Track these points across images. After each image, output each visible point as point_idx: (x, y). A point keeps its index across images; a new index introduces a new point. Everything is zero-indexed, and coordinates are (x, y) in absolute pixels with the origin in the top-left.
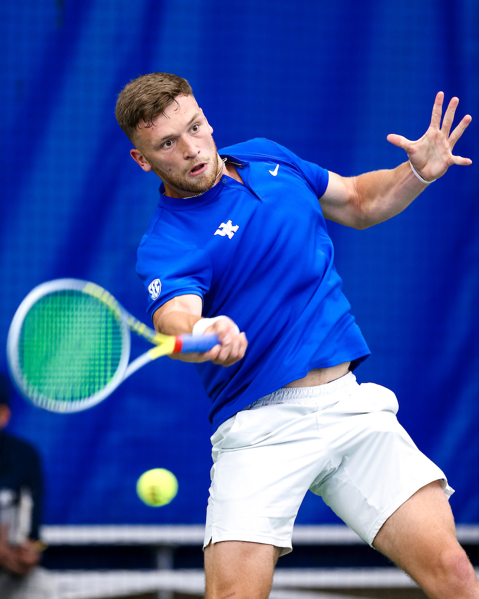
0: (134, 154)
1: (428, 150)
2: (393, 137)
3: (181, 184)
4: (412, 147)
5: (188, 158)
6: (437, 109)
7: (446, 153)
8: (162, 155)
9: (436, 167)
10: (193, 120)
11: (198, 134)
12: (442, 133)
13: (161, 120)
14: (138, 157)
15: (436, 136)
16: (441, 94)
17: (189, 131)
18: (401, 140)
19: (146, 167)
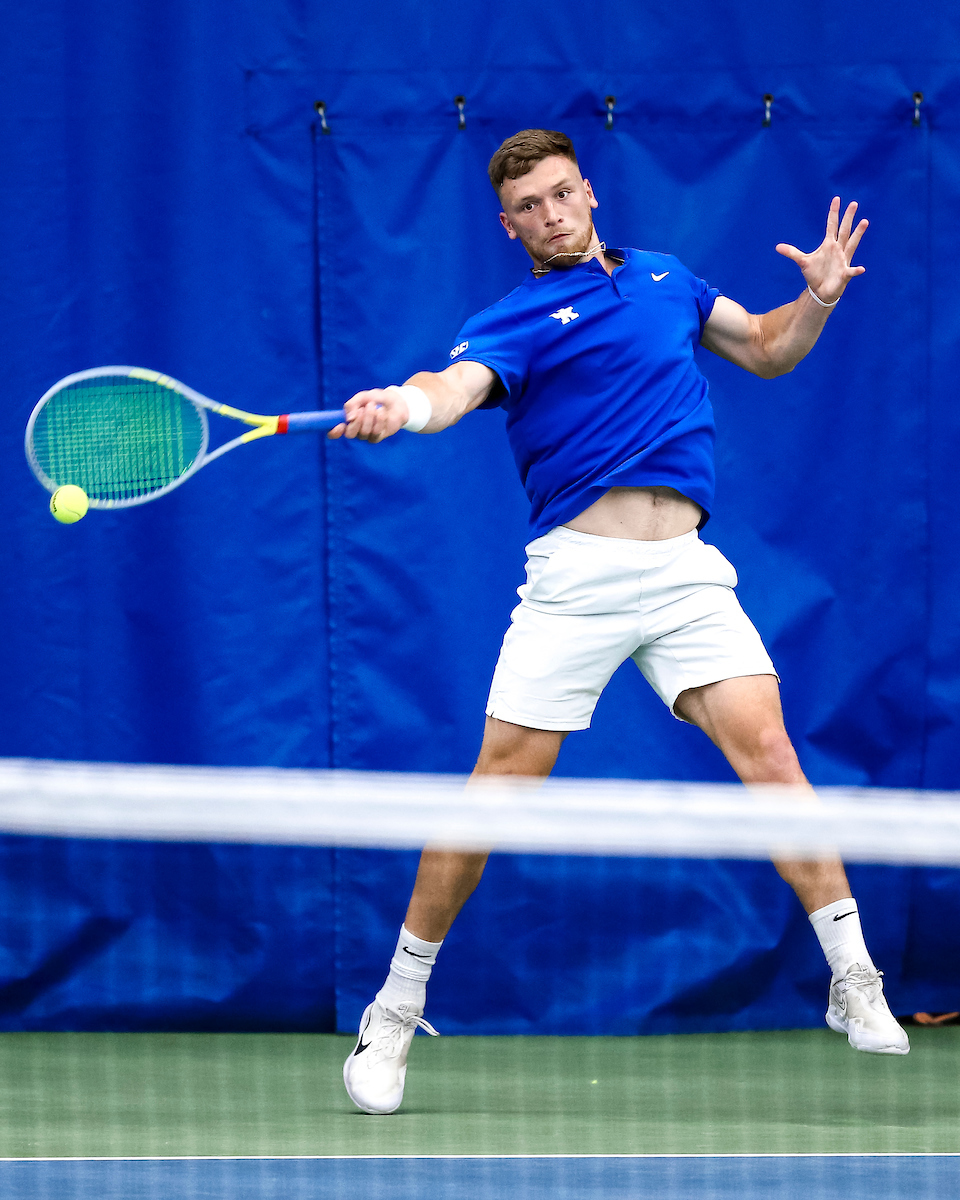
0: (503, 218)
1: (824, 264)
2: (782, 248)
3: (541, 256)
4: (804, 259)
5: (548, 225)
6: (832, 217)
7: (842, 266)
8: (522, 218)
9: (832, 284)
10: (560, 184)
11: (566, 202)
12: (838, 244)
13: (525, 178)
14: (506, 221)
15: (832, 247)
16: (837, 199)
17: (555, 196)
18: (792, 251)
19: (512, 235)
